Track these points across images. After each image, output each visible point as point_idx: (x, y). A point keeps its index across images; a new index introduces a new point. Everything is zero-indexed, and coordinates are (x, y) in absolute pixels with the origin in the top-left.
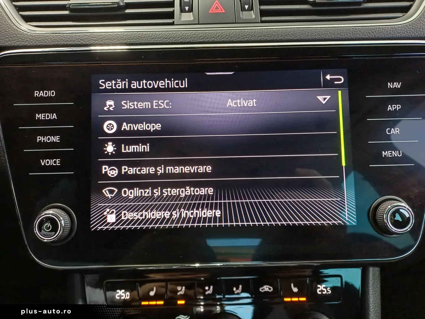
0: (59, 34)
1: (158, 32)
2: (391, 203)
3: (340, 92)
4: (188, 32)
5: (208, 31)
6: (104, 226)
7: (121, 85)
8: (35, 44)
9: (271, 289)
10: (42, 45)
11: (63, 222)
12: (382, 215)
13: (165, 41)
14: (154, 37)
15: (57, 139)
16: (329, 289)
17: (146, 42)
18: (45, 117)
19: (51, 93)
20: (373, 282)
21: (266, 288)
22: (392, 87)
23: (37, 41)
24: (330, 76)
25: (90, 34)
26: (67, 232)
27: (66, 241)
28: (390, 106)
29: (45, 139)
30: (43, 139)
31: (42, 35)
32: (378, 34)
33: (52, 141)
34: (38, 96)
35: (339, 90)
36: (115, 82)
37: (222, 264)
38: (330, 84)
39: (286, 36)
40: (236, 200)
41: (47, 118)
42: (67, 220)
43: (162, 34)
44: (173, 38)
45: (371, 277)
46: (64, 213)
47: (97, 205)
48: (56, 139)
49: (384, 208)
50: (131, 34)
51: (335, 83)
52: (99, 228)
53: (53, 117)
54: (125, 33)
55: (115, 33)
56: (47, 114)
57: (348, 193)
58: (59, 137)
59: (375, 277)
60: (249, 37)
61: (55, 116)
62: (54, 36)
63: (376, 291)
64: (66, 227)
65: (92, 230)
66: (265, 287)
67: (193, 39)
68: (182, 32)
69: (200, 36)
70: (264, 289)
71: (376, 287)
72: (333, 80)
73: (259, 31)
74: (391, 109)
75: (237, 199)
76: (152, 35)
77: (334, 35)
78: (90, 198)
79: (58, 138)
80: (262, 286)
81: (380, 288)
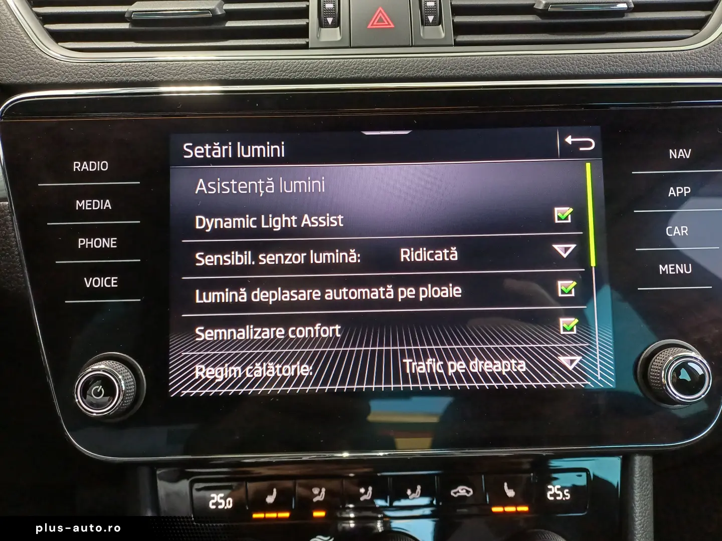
0: (113, 64)
1: (281, 61)
2: (674, 352)
3: (588, 165)
4: (333, 60)
5: (365, 60)
6: (191, 390)
7: (219, 151)
8: (73, 80)
9: (470, 492)
10: (85, 81)
11: (123, 382)
12: (659, 371)
13: (293, 76)
14: (275, 69)
15: (112, 242)
16: (567, 492)
17: (261, 77)
18: (91, 206)
19: (102, 166)
20: (641, 481)
21: (462, 491)
22: (675, 157)
23: (76, 75)
24: (572, 138)
25: (165, 63)
26: (130, 399)
27: (128, 415)
28: (672, 188)
29: (92, 243)
30: (87, 243)
31: (85, 65)
32: (652, 66)
33: (103, 247)
34: (79, 170)
35: (588, 161)
36: (210, 147)
37: (386, 453)
38: (571, 152)
39: (497, 68)
40: (414, 346)
41: (95, 207)
42: (130, 380)
43: (289, 64)
44: (307, 71)
45: (638, 473)
46: (124, 368)
47: (181, 354)
48: (110, 243)
49: (661, 360)
50: (236, 64)
51: (581, 149)
52: (183, 393)
53: (106, 206)
54: (226, 62)
55: (209, 62)
56: (94, 201)
57: (601, 334)
58: (116, 239)
59: (644, 472)
60: (434, 71)
61: (108, 204)
62: (105, 67)
63: (645, 496)
64: (127, 391)
65: (172, 396)
66: (460, 488)
67: (341, 73)
68: (322, 61)
69: (353, 68)
70: (458, 492)
71: (646, 488)
72: (576, 145)
73: (452, 60)
74: (674, 193)
75: (415, 344)
76: (271, 66)
77: (578, 67)
78: (169, 342)
79: (114, 241)
80: (456, 488)
81: (652, 491)
